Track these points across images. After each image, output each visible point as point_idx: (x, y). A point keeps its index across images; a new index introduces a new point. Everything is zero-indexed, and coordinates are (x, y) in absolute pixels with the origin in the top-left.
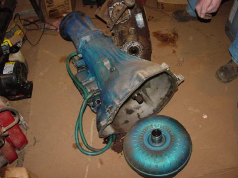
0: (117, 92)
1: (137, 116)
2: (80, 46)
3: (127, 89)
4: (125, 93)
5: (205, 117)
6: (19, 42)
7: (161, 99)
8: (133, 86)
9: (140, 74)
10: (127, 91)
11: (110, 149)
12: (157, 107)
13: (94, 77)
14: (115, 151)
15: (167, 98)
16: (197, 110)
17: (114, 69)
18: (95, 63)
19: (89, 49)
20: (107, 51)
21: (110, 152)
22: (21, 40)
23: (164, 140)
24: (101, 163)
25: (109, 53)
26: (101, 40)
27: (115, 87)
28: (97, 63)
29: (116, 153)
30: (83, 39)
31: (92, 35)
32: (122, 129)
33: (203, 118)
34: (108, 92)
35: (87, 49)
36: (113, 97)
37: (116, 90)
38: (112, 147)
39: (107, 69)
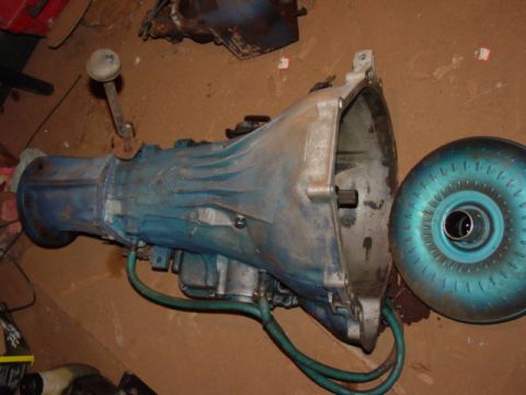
0: (310, 262)
1: (369, 209)
2: (121, 233)
3: (322, 240)
4: (328, 250)
5: (484, 54)
6: (6, 334)
7: (371, 131)
8: (326, 221)
9: (313, 190)
10: (328, 242)
11: (405, 326)
12: (383, 152)
13: (220, 257)
14: (417, 320)
15: (381, 118)
16: (454, 60)
17: (241, 217)
18: (190, 236)
19: (144, 223)
20: (181, 192)
21: (411, 330)
22: (4, 325)
23: (483, 213)
24: (424, 369)
25: (190, 193)
26: (140, 181)
27: (294, 256)
28: (193, 233)
29: (423, 320)
30: (107, 217)
31: (111, 189)
32: (379, 271)
33: (483, 61)
34: (292, 275)
35: (141, 229)
36: (312, 276)
37: (302, 259)
38: (404, 320)
39: (227, 227)
